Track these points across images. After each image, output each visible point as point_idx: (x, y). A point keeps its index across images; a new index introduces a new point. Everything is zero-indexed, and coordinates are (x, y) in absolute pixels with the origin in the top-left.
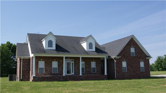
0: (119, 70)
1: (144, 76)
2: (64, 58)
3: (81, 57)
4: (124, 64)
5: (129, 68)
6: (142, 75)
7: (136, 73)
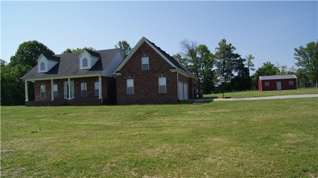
0: (121, 92)
1: (166, 100)
2: (52, 81)
3: (69, 77)
4: (130, 83)
5: (138, 88)
6: (161, 99)
7: (151, 95)
